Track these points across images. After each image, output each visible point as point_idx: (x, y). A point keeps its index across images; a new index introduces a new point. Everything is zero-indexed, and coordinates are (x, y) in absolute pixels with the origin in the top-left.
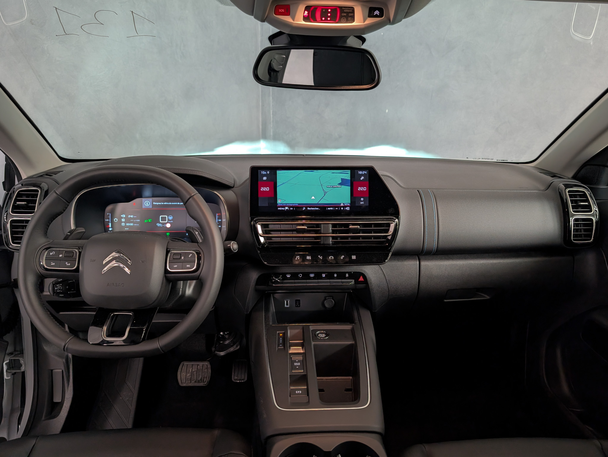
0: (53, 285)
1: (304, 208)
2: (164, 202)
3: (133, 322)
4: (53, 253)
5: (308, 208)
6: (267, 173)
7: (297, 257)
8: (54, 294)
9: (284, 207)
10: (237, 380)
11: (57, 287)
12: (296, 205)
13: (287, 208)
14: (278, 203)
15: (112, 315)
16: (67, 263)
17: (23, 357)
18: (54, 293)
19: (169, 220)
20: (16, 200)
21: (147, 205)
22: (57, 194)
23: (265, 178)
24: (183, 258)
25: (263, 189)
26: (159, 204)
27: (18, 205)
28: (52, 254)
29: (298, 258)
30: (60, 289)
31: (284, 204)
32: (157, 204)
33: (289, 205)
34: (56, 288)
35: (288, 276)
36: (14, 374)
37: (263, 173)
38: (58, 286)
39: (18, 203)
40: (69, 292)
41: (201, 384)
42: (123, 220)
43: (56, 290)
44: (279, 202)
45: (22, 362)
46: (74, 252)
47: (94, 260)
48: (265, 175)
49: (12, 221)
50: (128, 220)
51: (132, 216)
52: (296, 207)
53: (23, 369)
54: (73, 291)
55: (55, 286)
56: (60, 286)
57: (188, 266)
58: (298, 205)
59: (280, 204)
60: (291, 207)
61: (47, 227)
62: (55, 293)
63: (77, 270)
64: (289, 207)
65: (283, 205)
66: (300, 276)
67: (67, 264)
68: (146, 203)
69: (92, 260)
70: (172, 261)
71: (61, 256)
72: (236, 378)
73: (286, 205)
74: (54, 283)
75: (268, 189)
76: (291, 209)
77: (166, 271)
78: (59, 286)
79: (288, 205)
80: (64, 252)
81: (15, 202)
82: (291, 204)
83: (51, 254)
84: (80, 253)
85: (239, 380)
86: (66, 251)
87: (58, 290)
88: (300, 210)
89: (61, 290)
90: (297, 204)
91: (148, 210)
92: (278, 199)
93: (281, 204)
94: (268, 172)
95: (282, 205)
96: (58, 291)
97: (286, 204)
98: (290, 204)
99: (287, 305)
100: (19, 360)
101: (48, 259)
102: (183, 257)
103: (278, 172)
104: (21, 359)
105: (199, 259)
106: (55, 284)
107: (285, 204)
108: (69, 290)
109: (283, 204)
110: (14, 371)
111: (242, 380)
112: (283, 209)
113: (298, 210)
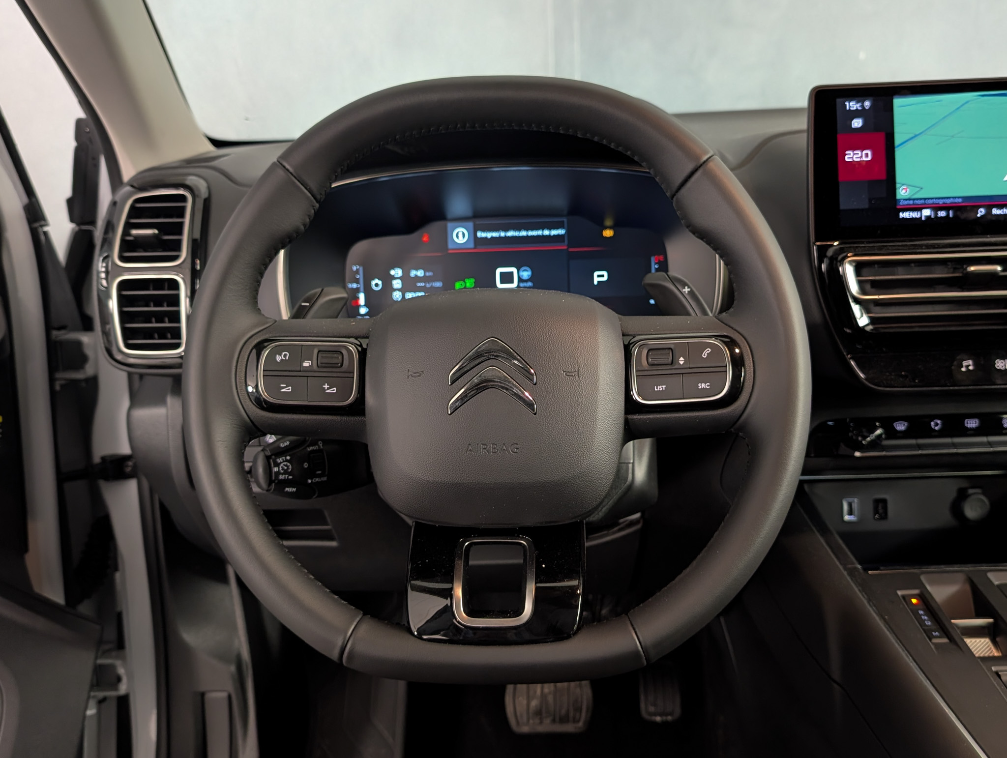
0: (268, 458)
1: (981, 212)
2: (506, 230)
3: (539, 567)
4: (285, 356)
5: (995, 211)
6: (863, 106)
7: (965, 363)
8: (270, 485)
9: (919, 209)
10: (655, 714)
11: (277, 465)
12: (957, 200)
13: (926, 212)
14: (898, 197)
15: (467, 544)
16: (326, 386)
17: (124, 659)
18: (270, 481)
19: (520, 280)
20: (129, 226)
21: (461, 240)
22: (288, 170)
23: (857, 123)
24: (681, 363)
25: (852, 156)
26: (492, 238)
27: (137, 237)
28: (282, 360)
29: (967, 366)
30: (286, 472)
31: (918, 199)
32: (486, 238)
33: (933, 204)
34: (276, 469)
35: (901, 427)
36: (101, 702)
37: (850, 107)
38: (281, 463)
39: (134, 232)
40: (310, 481)
41: (569, 728)
42: (397, 284)
43: (276, 473)
44: (902, 193)
45: (121, 671)
46: (344, 352)
47: (420, 374)
48: (856, 114)
49: (123, 285)
50: (409, 284)
51: (420, 273)
52: (957, 208)
53: (123, 689)
54: (319, 476)
55: (271, 461)
56: (287, 461)
57: (702, 386)
58: (960, 200)
59: (906, 200)
60: (941, 208)
61: (259, 278)
62: (274, 481)
63: (358, 407)
64: (936, 208)
65: (914, 204)
66: (936, 425)
67: (328, 389)
68: (458, 233)
69: (410, 373)
70: (646, 373)
71: (306, 364)
72: (652, 709)
73: (925, 204)
74: (268, 453)
75: (867, 155)
76: (942, 214)
77: (631, 406)
78: (284, 462)
79: (930, 202)
80: (316, 351)
81: (126, 232)
82: (939, 198)
83: (279, 358)
84: (363, 354)
85: (661, 715)
86: (322, 349)
87: (282, 474)
88: (971, 216)
89: (290, 474)
90: (959, 198)
91: (462, 254)
92: (898, 186)
93: (909, 199)
94: (867, 104)
95: (911, 202)
96: (281, 477)
97: (925, 199)
98: (936, 198)
99: (850, 513)
100: (112, 667)
101: (274, 374)
102: (682, 359)
103: (899, 103)
104: (118, 663)
105: (738, 363)
106: (272, 455)
107: (923, 201)
108: (311, 473)
109: (914, 199)
110: (101, 694)
111: (667, 715)
112: (915, 215)
113: (964, 216)
